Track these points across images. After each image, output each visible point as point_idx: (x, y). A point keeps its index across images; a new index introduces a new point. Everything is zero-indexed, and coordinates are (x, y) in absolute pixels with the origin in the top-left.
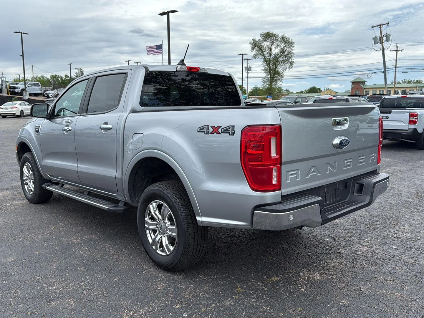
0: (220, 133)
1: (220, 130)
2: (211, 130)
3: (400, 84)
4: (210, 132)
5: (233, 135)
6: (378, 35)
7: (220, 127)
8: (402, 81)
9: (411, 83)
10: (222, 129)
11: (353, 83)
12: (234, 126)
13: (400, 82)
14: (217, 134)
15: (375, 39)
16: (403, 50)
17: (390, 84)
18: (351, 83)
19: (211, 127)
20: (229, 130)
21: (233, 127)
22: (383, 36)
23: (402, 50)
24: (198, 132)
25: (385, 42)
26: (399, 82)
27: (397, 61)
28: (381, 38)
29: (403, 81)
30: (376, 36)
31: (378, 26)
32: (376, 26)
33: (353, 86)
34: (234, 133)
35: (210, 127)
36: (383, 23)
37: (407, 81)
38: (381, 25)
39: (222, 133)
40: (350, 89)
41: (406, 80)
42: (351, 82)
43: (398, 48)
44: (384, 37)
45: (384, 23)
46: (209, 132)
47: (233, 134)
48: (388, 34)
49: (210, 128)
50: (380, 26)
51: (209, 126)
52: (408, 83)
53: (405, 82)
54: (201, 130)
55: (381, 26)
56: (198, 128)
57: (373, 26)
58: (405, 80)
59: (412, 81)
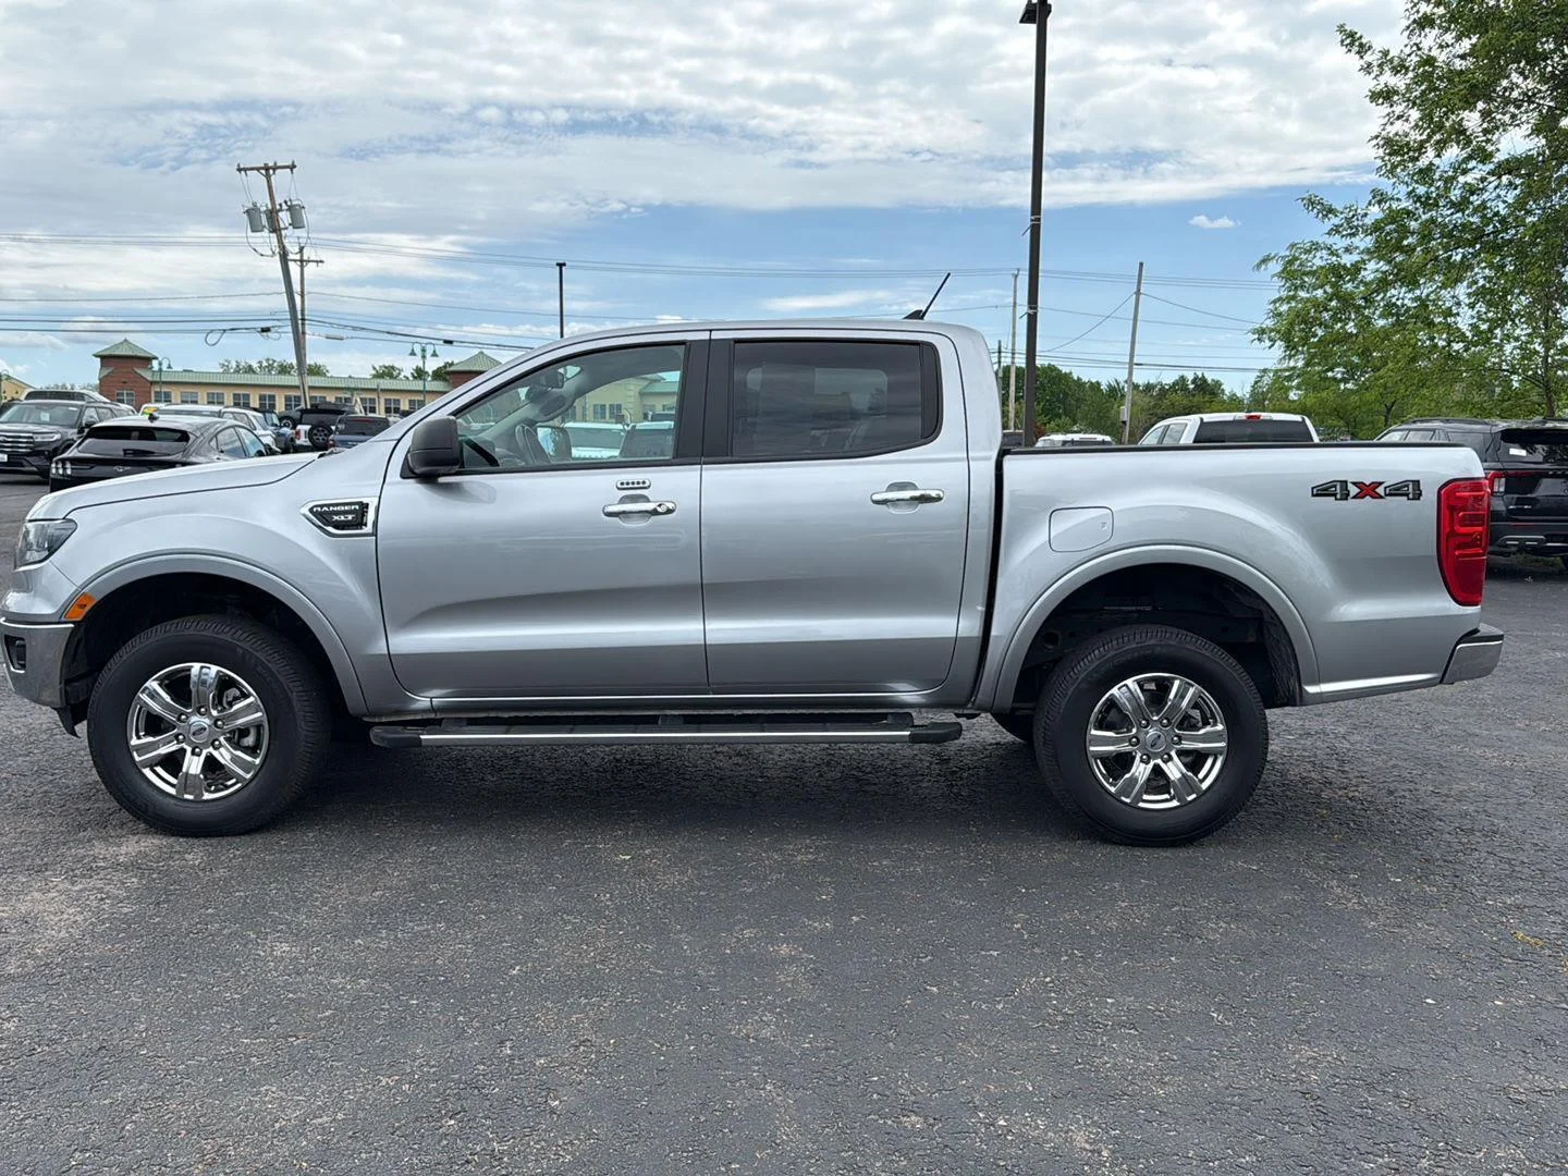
0: (1381, 497)
1: (1380, 490)
2: (1354, 490)
3: (254, 372)
4: (1351, 495)
5: (1419, 499)
6: (264, 203)
7: (1381, 484)
8: (260, 362)
9: (289, 373)
10: (1385, 488)
11: (105, 359)
12: (1418, 481)
13: (255, 365)
14: (1373, 497)
15: (252, 213)
16: (321, 262)
17: (221, 370)
18: (99, 359)
19: (1354, 484)
20: (1409, 489)
21: (1417, 483)
22: (278, 207)
23: (317, 262)
24: (1313, 495)
25: (286, 228)
26: (250, 366)
27: (306, 297)
28: (272, 215)
29: (265, 364)
30: (255, 205)
31: (258, 169)
32: (252, 169)
33: (106, 372)
34: (1420, 494)
35: (1350, 485)
36: (275, 164)
37: (275, 364)
38: (271, 168)
39: (1386, 495)
40: (98, 382)
41: (274, 361)
42: (96, 356)
43: (305, 251)
44: (281, 210)
45: (279, 164)
46: (1348, 495)
47: (1418, 496)
48: (294, 203)
49: (1351, 487)
50: (268, 170)
51: (1346, 482)
52: (280, 373)
53: (270, 367)
54: (1323, 491)
55: (271, 171)
56: (1313, 488)
57: (242, 166)
58: (271, 362)
59: (293, 367)
